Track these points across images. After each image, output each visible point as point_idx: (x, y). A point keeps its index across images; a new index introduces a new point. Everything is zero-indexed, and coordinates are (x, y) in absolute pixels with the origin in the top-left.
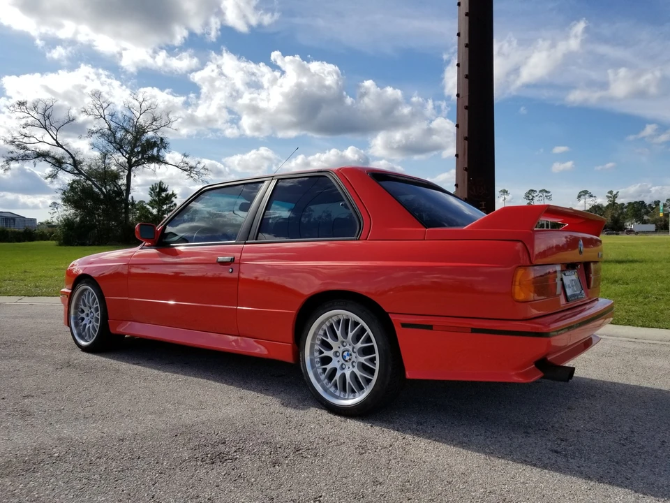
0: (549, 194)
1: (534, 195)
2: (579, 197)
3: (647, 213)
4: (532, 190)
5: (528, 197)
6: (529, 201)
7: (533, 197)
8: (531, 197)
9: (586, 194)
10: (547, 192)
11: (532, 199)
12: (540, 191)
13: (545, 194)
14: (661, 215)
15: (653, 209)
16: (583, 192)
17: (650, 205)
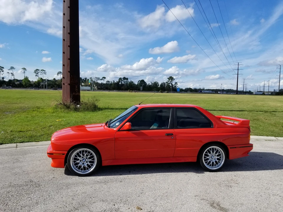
0: (45, 72)
1: (39, 72)
2: (58, 74)
3: (83, 82)
4: (38, 70)
5: (36, 72)
6: (36, 74)
7: (38, 72)
8: (37, 73)
9: (61, 73)
10: (44, 71)
11: (38, 73)
12: (41, 70)
13: (43, 72)
14: (89, 84)
15: (84, 80)
16: (59, 72)
17: (83, 79)
